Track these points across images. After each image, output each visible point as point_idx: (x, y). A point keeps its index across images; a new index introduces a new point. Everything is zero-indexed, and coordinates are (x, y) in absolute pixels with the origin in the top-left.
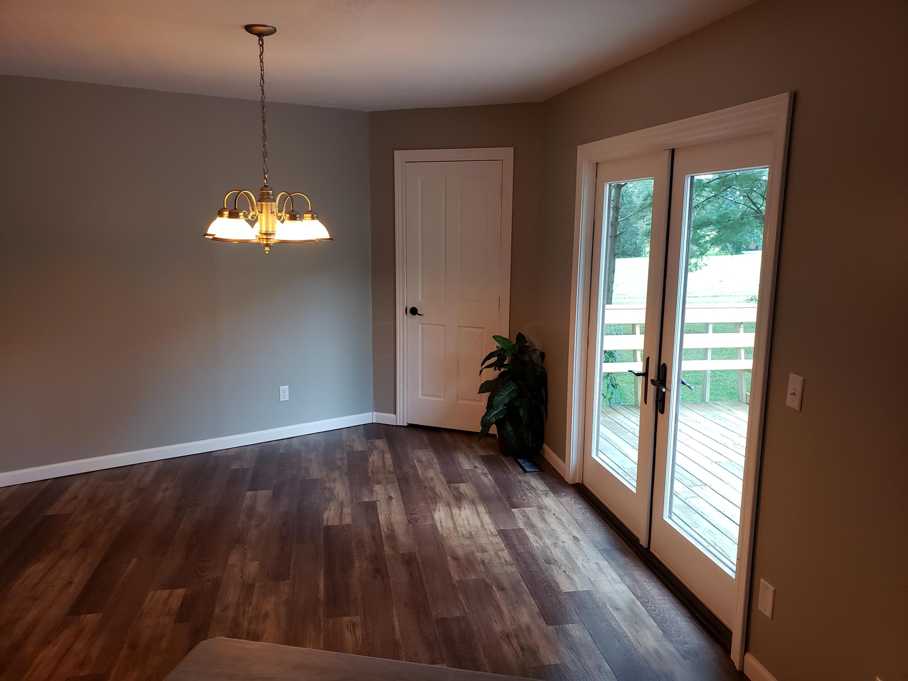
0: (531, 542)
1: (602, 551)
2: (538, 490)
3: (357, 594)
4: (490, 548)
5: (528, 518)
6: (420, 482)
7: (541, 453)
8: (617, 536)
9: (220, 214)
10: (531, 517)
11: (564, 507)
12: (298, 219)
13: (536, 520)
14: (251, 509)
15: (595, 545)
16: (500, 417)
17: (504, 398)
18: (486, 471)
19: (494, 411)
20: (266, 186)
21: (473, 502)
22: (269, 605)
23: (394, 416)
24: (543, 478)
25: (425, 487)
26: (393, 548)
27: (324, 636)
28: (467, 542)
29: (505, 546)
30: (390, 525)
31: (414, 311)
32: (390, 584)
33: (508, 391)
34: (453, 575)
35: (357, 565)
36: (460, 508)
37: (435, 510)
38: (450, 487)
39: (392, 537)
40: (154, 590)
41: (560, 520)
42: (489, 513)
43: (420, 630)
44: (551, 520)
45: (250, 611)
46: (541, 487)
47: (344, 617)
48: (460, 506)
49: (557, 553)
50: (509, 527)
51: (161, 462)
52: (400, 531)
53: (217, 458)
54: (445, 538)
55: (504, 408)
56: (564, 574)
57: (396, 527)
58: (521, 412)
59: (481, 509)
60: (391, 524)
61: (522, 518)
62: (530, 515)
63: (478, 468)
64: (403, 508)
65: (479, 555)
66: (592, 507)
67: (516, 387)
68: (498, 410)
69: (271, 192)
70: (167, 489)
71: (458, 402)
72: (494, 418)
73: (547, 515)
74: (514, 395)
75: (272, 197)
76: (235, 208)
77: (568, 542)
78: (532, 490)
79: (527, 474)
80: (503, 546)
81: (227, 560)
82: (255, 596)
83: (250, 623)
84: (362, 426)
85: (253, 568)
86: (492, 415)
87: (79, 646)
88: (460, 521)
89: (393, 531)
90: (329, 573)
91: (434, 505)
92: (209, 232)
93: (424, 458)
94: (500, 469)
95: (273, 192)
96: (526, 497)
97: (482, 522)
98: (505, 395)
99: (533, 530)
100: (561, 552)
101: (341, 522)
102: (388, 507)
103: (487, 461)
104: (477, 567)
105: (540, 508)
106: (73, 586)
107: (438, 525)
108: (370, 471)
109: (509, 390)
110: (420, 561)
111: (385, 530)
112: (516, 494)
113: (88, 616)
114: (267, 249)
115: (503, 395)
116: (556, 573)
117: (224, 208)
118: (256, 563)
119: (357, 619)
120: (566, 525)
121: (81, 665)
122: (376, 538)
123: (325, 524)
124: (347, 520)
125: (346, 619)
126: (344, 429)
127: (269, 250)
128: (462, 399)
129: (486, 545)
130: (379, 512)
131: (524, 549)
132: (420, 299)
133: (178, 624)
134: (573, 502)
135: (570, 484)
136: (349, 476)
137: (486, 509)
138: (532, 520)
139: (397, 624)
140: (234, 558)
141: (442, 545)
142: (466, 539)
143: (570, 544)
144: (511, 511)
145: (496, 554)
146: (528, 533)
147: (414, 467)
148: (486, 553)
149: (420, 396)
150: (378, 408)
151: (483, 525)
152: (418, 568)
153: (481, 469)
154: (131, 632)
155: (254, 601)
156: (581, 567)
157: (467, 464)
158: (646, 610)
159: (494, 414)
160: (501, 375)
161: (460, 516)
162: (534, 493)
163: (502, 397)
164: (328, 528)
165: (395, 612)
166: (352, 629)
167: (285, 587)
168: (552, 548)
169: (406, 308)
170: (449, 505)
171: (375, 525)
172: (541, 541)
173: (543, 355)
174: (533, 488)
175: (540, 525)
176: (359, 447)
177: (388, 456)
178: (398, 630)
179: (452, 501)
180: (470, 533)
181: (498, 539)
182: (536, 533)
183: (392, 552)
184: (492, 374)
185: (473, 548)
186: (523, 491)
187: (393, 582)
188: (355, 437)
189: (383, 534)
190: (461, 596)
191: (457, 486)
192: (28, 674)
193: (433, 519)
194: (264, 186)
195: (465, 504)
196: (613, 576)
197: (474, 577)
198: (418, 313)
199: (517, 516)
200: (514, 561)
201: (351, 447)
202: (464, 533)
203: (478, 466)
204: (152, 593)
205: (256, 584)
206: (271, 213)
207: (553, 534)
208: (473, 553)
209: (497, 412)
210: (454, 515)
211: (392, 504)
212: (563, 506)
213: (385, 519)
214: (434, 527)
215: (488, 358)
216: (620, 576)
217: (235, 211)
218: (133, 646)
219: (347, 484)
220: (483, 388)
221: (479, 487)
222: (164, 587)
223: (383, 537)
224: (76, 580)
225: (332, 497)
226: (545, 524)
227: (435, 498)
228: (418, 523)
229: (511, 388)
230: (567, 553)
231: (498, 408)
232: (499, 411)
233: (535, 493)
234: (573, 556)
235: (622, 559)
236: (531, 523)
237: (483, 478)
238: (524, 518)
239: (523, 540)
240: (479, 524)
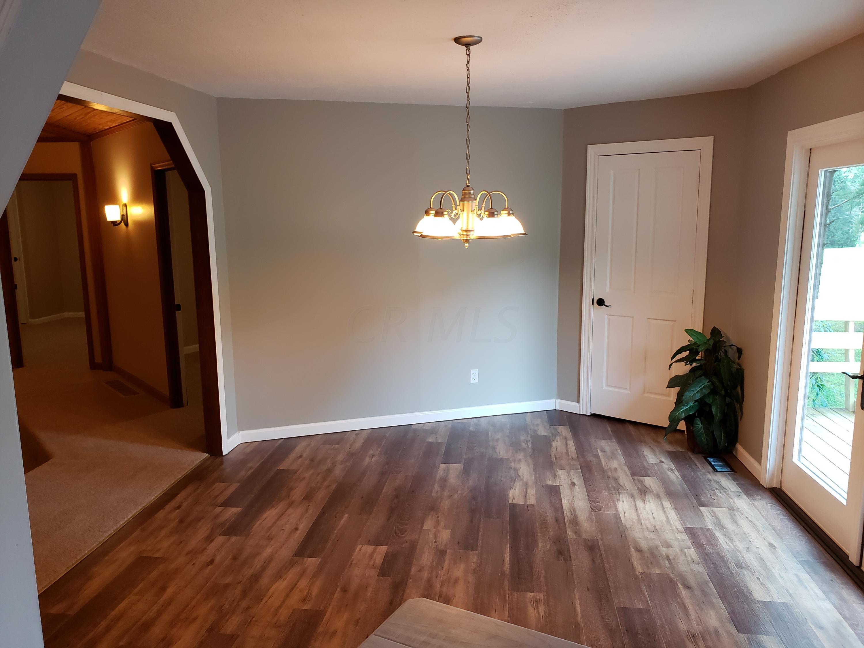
0: (721, 544)
1: (803, 563)
2: (730, 491)
3: (540, 572)
4: (675, 544)
5: (718, 519)
6: (603, 472)
7: (734, 453)
8: (821, 548)
9: (427, 213)
10: (721, 518)
11: (759, 511)
12: (496, 216)
13: (726, 521)
14: (444, 480)
15: (795, 555)
16: (691, 413)
17: (695, 394)
18: (673, 467)
19: (684, 407)
20: (468, 186)
21: (658, 497)
22: (459, 572)
23: (577, 404)
24: (735, 479)
25: (609, 477)
26: (576, 532)
27: (509, 608)
28: (652, 535)
29: (692, 544)
30: (573, 511)
31: (601, 302)
32: (572, 567)
33: (700, 387)
34: (636, 566)
35: (541, 544)
36: (644, 501)
37: (618, 500)
38: (634, 480)
39: (575, 522)
40: (362, 545)
41: (754, 524)
42: (676, 508)
43: (602, 616)
44: (743, 522)
45: (442, 575)
46: (733, 488)
47: (527, 593)
48: (644, 499)
49: (749, 558)
50: (696, 525)
51: (369, 431)
52: (582, 517)
53: (415, 431)
54: (629, 529)
55: (695, 404)
56: (758, 581)
57: (579, 513)
58: (714, 409)
59: (667, 504)
60: (574, 510)
61: (711, 518)
62: (719, 515)
63: (664, 463)
64: (586, 495)
65: (664, 550)
66: (792, 514)
67: (709, 383)
68: (687, 406)
69: (472, 191)
70: (373, 456)
71: (644, 395)
72: (683, 414)
73: (739, 518)
74: (706, 391)
75: (473, 196)
76: (441, 208)
77: (762, 548)
78: (723, 490)
79: (717, 473)
80: (689, 543)
81: (422, 526)
82: (447, 562)
83: (442, 585)
84: (546, 412)
85: (445, 535)
86: (681, 410)
87: (303, 583)
88: (644, 514)
89: (576, 516)
90: (515, 549)
91: (618, 495)
92: (416, 231)
93: (607, 449)
94: (687, 466)
95: (474, 192)
96: (715, 497)
97: (667, 517)
98: (696, 391)
99: (723, 531)
100: (754, 557)
101: (525, 502)
102: (571, 492)
103: (674, 456)
104: (661, 561)
105: (731, 509)
106: (298, 532)
107: (622, 516)
108: (553, 456)
109: (701, 386)
110: (602, 548)
111: (568, 514)
112: (705, 493)
113: (310, 559)
114: (467, 244)
115: (694, 391)
116: (748, 579)
117: (431, 208)
118: (449, 531)
119: (540, 596)
120: (761, 530)
121: (304, 600)
122: (559, 520)
123: (510, 502)
124: (532, 501)
125: (530, 595)
126: (528, 413)
127: (468, 245)
128: (648, 393)
129: (671, 541)
130: (562, 496)
131: (712, 549)
132: (608, 290)
133: (381, 577)
134: (769, 507)
135: (766, 488)
136: (533, 459)
137: (672, 505)
138: (722, 521)
139: (578, 607)
140: (429, 524)
141: (626, 536)
142: (650, 532)
143: (764, 551)
144: (699, 509)
145: (682, 551)
146: (718, 534)
147: (597, 457)
148: (671, 549)
149: (604, 387)
150: (562, 395)
151: (668, 521)
152: (601, 555)
153: (668, 464)
154: (343, 578)
155: (446, 566)
156: (778, 576)
157: (652, 458)
158: (856, 634)
159: (684, 410)
160: (692, 370)
161: (644, 509)
162: (724, 494)
163: (693, 393)
164: (514, 506)
165: (577, 595)
166: (535, 605)
167: (474, 557)
168: (744, 553)
169: (593, 299)
170: (632, 496)
171: (559, 508)
172: (732, 544)
173: (740, 351)
174: (723, 488)
175: (731, 527)
176: (543, 431)
177: (571, 443)
178: (580, 612)
179: (636, 493)
180: (655, 527)
181: (684, 537)
182: (726, 535)
183: (574, 536)
184: (683, 369)
185: (658, 543)
186: (712, 490)
187: (575, 565)
188: (538, 421)
189: (566, 518)
190: (644, 588)
191: (641, 479)
192: (264, 601)
193: (616, 509)
194: (466, 186)
195: (649, 497)
196: (817, 591)
197: (658, 571)
198: (605, 304)
199: (705, 515)
200: (701, 560)
201: (535, 431)
202: (648, 526)
203: (664, 461)
204: (359, 547)
205: (448, 550)
206: (472, 211)
207: (744, 537)
208: (657, 547)
209: (687, 409)
210: (638, 508)
211: (574, 490)
212: (757, 510)
213: (568, 504)
214: (617, 516)
215: (679, 352)
216: (824, 592)
217: (440, 211)
218: (344, 590)
219: (531, 466)
220: (673, 383)
221: (665, 482)
222: (369, 543)
223: (566, 521)
224: (301, 527)
225: (517, 478)
226: (737, 526)
227: (618, 489)
228: (601, 512)
229: (703, 385)
230: (761, 560)
231: (688, 405)
232: (689, 408)
233: (726, 493)
234: (768, 564)
235: (828, 575)
236: (721, 524)
237: (669, 473)
238: (713, 518)
239: (712, 540)
240: (664, 519)
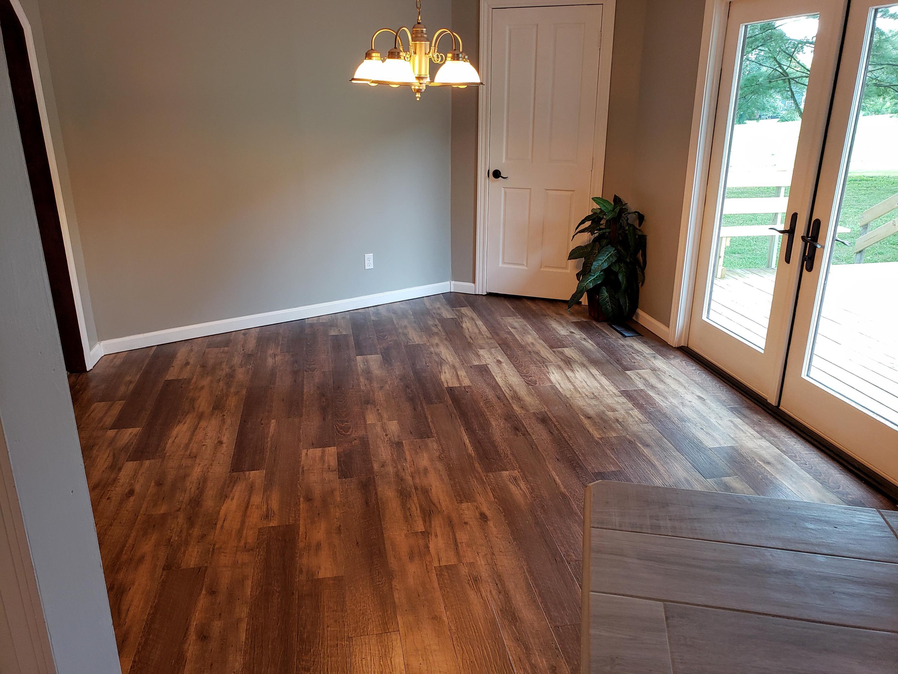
0: (658, 402)
1: (732, 410)
2: (645, 353)
3: (505, 450)
4: (618, 407)
5: (645, 379)
6: (522, 347)
7: (634, 318)
8: (739, 394)
10: (648, 378)
11: (677, 369)
13: (653, 381)
14: (368, 372)
15: (723, 403)
16: (599, 283)
17: (603, 263)
18: (584, 336)
19: (591, 277)
20: (419, 23)
21: (583, 365)
22: (424, 461)
23: (472, 285)
24: (645, 342)
25: (530, 352)
26: (522, 407)
27: (490, 489)
28: (594, 402)
29: (633, 406)
30: (511, 387)
31: (497, 174)
32: (534, 441)
33: (607, 256)
34: (592, 432)
35: (494, 423)
36: (573, 371)
37: (548, 373)
38: (554, 352)
39: (517, 398)
40: (306, 449)
41: (678, 381)
42: (604, 375)
43: (582, 483)
44: (669, 381)
45: (408, 467)
46: (647, 350)
47: (502, 472)
49: (687, 412)
50: (630, 388)
51: (258, 330)
52: (522, 393)
53: (312, 325)
54: (570, 398)
55: (601, 273)
56: (702, 431)
57: (517, 389)
58: (620, 277)
59: (594, 371)
60: (510, 385)
61: (639, 380)
62: (645, 376)
63: (574, 333)
64: (517, 371)
65: (610, 414)
66: (706, 369)
67: (615, 251)
68: (594, 276)
69: (424, 29)
70: (275, 355)
71: (542, 269)
72: (591, 284)
73: (663, 377)
74: (614, 259)
75: (425, 36)
77: (694, 401)
78: (638, 353)
79: (627, 338)
80: (630, 405)
81: (365, 421)
82: (407, 453)
83: (413, 477)
84: (441, 295)
85: (393, 427)
86: (589, 281)
87: (256, 499)
88: (578, 384)
89: (515, 392)
90: (470, 430)
91: (546, 368)
92: (355, 77)
93: (516, 325)
94: (597, 334)
95: (426, 30)
96: (635, 360)
97: (600, 384)
98: (604, 260)
99: (655, 391)
100: (691, 410)
101: (460, 384)
102: (501, 370)
103: (580, 326)
104: (614, 425)
105: (654, 370)
106: (224, 445)
107: (558, 386)
108: (468, 337)
109: (608, 254)
110: (554, 420)
111: (507, 391)
112: (624, 358)
113: (252, 472)
114: (418, 95)
115: (601, 260)
116: (694, 430)
117: (372, 49)
118: (395, 422)
119: (516, 473)
120: (686, 385)
121: (267, 516)
122: (501, 397)
123: (446, 386)
124: (466, 382)
125: (505, 473)
126: (425, 298)
127: (420, 96)
128: (546, 267)
129: (614, 405)
130: (493, 374)
131: (653, 408)
132: (504, 161)
133: (344, 479)
134: (684, 364)
135: (675, 348)
136: (449, 342)
137: (600, 371)
138: (650, 381)
139: (557, 478)
140: (371, 418)
141: (570, 405)
142: (591, 399)
143: (696, 403)
144: (626, 373)
145: (627, 413)
146: (651, 393)
147: (510, 333)
148: (616, 412)
149: (500, 265)
150: (455, 277)
151: (602, 386)
152: (555, 426)
153: (578, 335)
154: (300, 486)
155: (408, 458)
156: (717, 424)
157: (562, 330)
158: (797, 464)
159: (591, 280)
160: (595, 240)
161: (576, 378)
162: (642, 357)
163: (600, 262)
164: (451, 390)
165: (549, 466)
166: (515, 483)
167: (433, 445)
168: (681, 407)
169: (489, 170)
170: (560, 367)
171: (496, 387)
172: (667, 401)
173: (641, 218)
174: (638, 352)
175: (660, 386)
176: (447, 314)
177: (480, 323)
178: (560, 483)
179: (561, 364)
180: (593, 394)
181: (623, 400)
182: (659, 393)
183: (522, 411)
184: (585, 238)
185: (602, 408)
186: (629, 355)
187: (536, 439)
188: (438, 305)
189: (506, 394)
190: (608, 452)
191: (561, 351)
192: (218, 526)
193: (550, 381)
194: (417, 23)
195: (576, 367)
196: (752, 433)
197: (615, 435)
198: (501, 175)
199: (633, 378)
200: (648, 419)
201: (440, 315)
202: (587, 394)
203: (574, 331)
204: (304, 452)
205: (404, 441)
206: (426, 54)
207: (675, 394)
208: (603, 412)
209: (595, 278)
210: (570, 378)
211: (503, 368)
212: (676, 368)
213: (503, 381)
214: (553, 387)
215: (583, 222)
216: (758, 432)
217: (394, 50)
218: (309, 499)
219: (451, 349)
220: (573, 255)
221: (583, 351)
222: (314, 445)
223: (508, 398)
224: (225, 439)
225: (441, 362)
226: (665, 385)
227: (544, 362)
228: (537, 385)
229: (610, 253)
230: (698, 412)
231: (595, 274)
232: (596, 277)
233: (643, 356)
234: (705, 414)
235: (756, 417)
236: (650, 384)
237: (584, 342)
238: (641, 380)
239: (649, 400)
240: (598, 385)
